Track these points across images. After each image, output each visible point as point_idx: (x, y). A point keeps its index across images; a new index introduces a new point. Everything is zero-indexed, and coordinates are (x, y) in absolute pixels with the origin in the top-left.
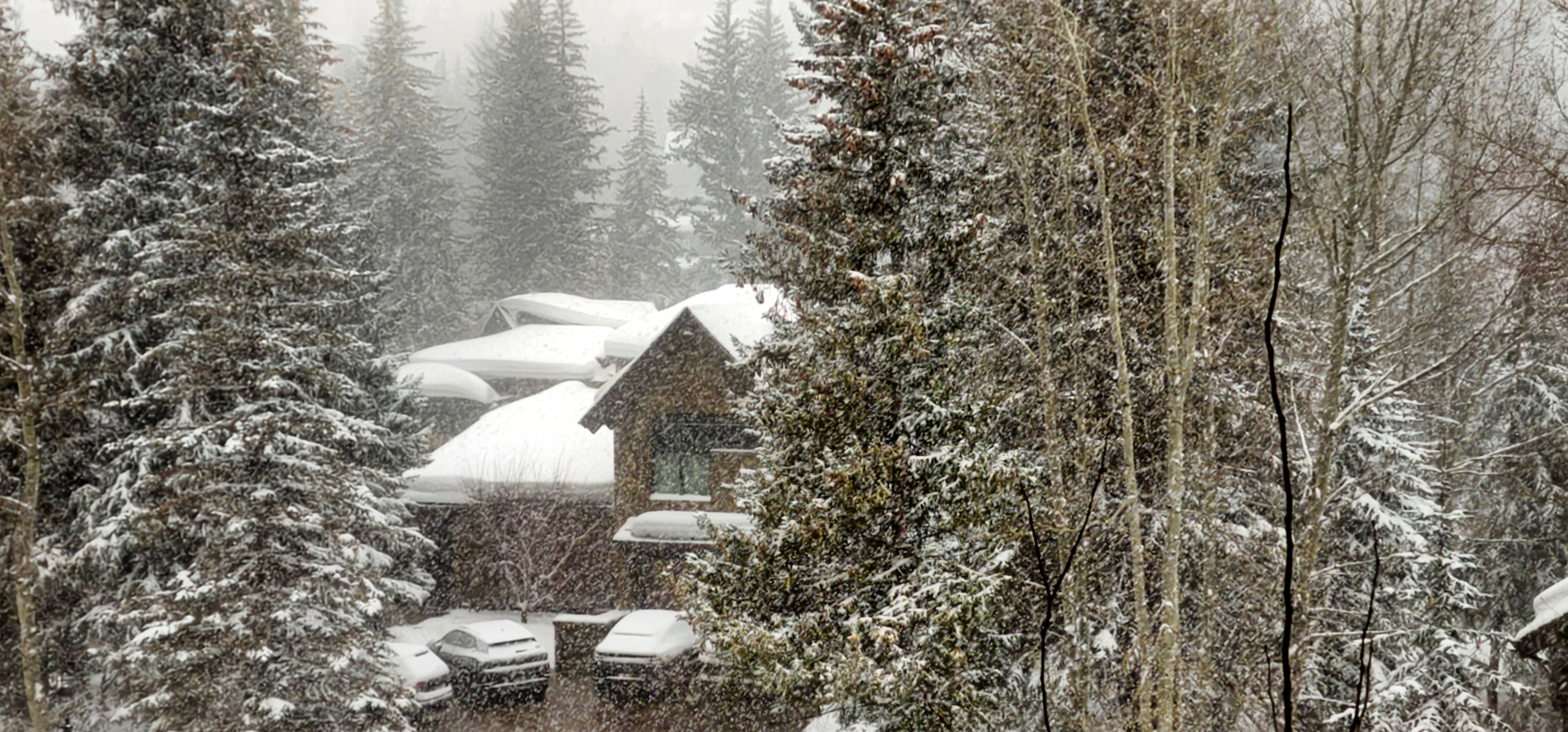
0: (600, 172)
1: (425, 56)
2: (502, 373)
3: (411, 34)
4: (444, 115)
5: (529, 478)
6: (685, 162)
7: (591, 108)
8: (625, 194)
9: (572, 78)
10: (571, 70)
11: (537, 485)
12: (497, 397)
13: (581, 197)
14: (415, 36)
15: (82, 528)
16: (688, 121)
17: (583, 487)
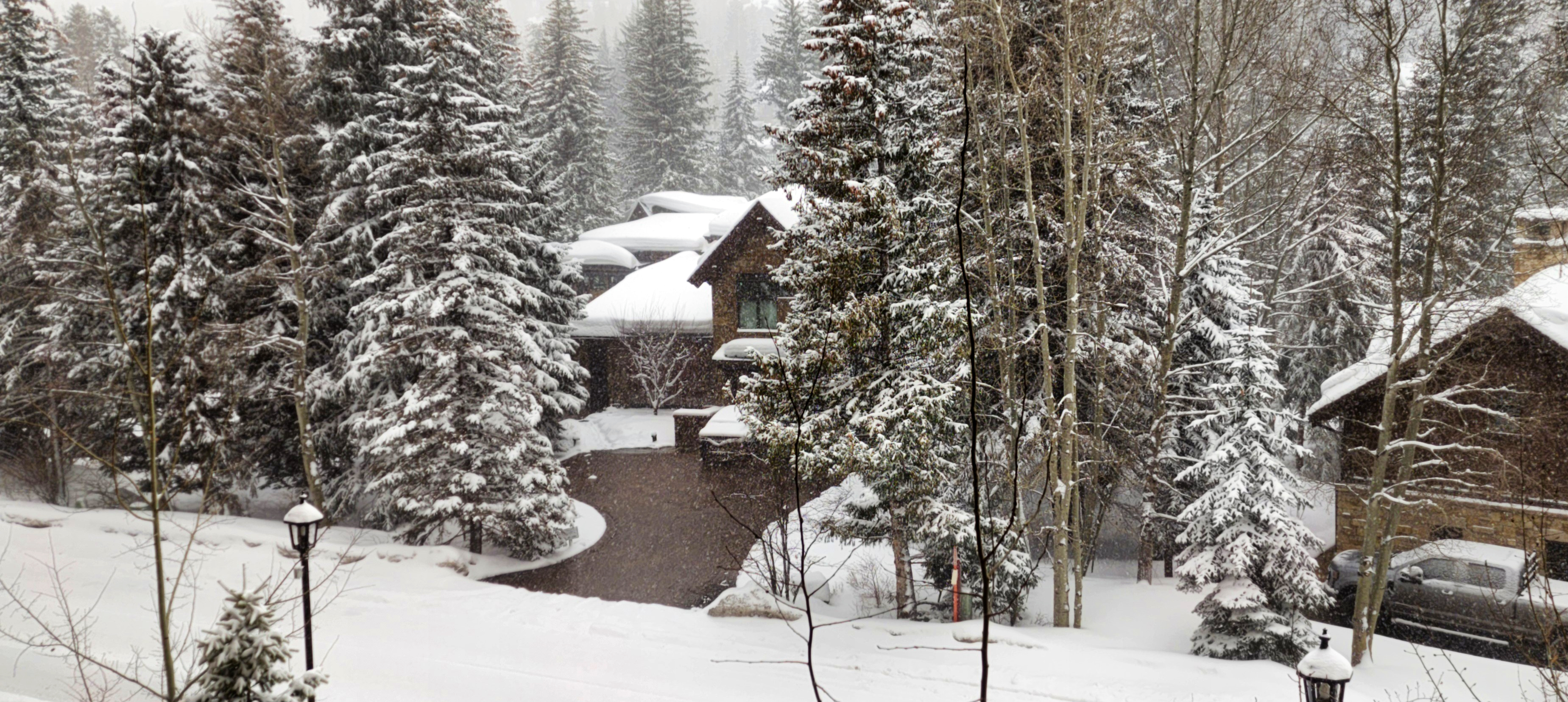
0: (708, 110)
1: (587, 31)
2: (642, 247)
3: (578, 16)
4: (603, 72)
5: (656, 317)
6: (765, 102)
7: (701, 66)
8: (728, 125)
9: (688, 45)
10: (688, 39)
11: (662, 323)
12: (638, 264)
13: (696, 127)
14: (580, 17)
15: (342, 361)
16: (767, 74)
17: (693, 323)
